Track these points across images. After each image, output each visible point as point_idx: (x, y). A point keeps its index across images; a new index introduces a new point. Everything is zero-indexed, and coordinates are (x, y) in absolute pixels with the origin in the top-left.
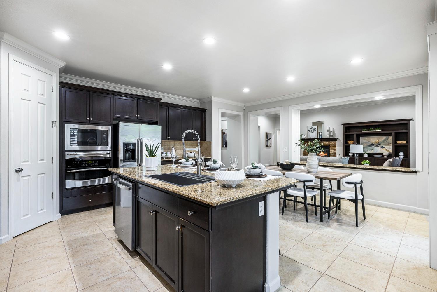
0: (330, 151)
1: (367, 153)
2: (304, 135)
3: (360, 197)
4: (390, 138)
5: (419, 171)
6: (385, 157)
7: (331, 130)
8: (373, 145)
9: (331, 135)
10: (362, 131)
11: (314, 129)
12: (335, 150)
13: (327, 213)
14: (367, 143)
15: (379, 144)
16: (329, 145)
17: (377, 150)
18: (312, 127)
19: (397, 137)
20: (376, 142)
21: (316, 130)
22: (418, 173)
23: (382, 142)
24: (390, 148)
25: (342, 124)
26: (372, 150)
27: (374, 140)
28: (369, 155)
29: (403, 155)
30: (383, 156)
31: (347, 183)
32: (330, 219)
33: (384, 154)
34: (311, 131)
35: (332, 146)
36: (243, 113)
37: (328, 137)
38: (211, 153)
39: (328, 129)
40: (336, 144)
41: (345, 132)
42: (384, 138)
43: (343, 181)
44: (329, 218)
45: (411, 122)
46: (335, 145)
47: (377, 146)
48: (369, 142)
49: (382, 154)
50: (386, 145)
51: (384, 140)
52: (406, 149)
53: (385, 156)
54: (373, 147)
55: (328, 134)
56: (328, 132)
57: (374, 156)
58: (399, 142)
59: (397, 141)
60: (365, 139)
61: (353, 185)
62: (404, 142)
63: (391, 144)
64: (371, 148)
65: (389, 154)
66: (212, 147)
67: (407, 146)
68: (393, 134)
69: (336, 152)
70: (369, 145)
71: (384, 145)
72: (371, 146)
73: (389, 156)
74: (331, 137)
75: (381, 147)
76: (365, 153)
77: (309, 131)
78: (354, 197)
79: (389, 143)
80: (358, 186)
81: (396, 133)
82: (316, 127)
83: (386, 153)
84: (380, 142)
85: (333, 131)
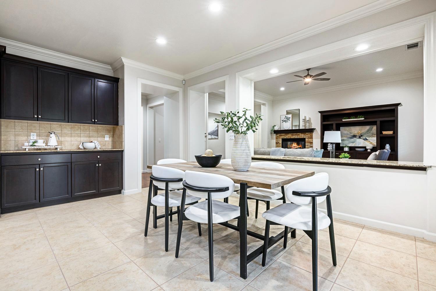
0: (306, 144)
1: (348, 147)
2: (277, 126)
3: (323, 223)
4: (375, 128)
5: (431, 167)
6: (369, 151)
7: (307, 119)
8: (354, 136)
9: (307, 125)
10: (343, 120)
11: (288, 119)
12: (312, 143)
13: (261, 255)
14: (348, 134)
15: (362, 136)
16: (304, 137)
17: (359, 143)
18: (286, 117)
19: (383, 127)
20: (358, 133)
21: (291, 119)
22: (429, 171)
23: (365, 134)
24: (375, 140)
25: (319, 112)
26: (354, 142)
27: (356, 130)
28: (351, 148)
29: (390, 148)
30: (366, 150)
31: (295, 193)
32: (266, 267)
33: (367, 148)
34: (285, 121)
35: (308, 138)
36: (181, 89)
37: (304, 128)
38: (123, 143)
39: (304, 118)
40: (312, 136)
41: (323, 122)
42: (367, 128)
43: (289, 189)
44: (263, 264)
45: (399, 108)
46: (311, 138)
47: (360, 137)
48: (350, 133)
49: (365, 147)
50: (370, 137)
51: (368, 131)
52: (393, 141)
53: (369, 149)
54: (355, 139)
55: (304, 124)
56: (304, 122)
57: (355, 150)
58: (385, 133)
59: (383, 132)
60: (345, 130)
61: (309, 199)
62: (391, 132)
63: (376, 136)
64: (352, 140)
65: (373, 147)
66: (124, 134)
67: (395, 137)
68: (378, 123)
69: (312, 145)
70: (351, 136)
71: (367, 136)
72: (353, 138)
73: (374, 150)
74: (307, 128)
75: (364, 139)
76: (345, 147)
77: (282, 121)
78: (311, 224)
79: (373, 134)
80: (321, 200)
81: (381, 122)
82: (290, 116)
83: (369, 146)
84: (363, 133)
85: (309, 121)
